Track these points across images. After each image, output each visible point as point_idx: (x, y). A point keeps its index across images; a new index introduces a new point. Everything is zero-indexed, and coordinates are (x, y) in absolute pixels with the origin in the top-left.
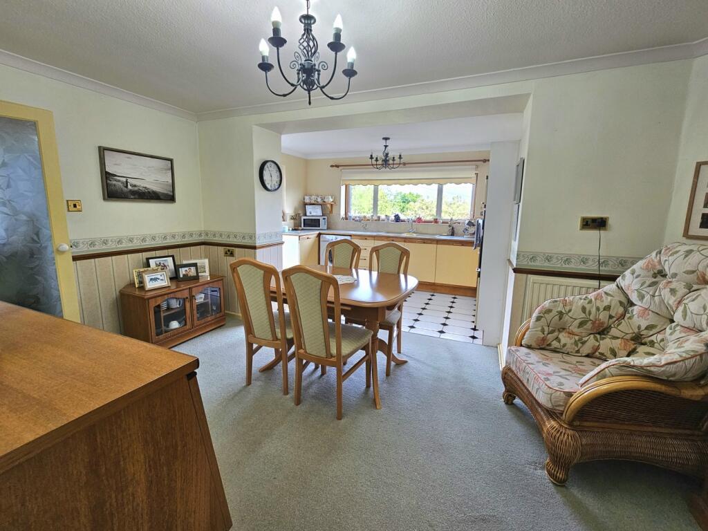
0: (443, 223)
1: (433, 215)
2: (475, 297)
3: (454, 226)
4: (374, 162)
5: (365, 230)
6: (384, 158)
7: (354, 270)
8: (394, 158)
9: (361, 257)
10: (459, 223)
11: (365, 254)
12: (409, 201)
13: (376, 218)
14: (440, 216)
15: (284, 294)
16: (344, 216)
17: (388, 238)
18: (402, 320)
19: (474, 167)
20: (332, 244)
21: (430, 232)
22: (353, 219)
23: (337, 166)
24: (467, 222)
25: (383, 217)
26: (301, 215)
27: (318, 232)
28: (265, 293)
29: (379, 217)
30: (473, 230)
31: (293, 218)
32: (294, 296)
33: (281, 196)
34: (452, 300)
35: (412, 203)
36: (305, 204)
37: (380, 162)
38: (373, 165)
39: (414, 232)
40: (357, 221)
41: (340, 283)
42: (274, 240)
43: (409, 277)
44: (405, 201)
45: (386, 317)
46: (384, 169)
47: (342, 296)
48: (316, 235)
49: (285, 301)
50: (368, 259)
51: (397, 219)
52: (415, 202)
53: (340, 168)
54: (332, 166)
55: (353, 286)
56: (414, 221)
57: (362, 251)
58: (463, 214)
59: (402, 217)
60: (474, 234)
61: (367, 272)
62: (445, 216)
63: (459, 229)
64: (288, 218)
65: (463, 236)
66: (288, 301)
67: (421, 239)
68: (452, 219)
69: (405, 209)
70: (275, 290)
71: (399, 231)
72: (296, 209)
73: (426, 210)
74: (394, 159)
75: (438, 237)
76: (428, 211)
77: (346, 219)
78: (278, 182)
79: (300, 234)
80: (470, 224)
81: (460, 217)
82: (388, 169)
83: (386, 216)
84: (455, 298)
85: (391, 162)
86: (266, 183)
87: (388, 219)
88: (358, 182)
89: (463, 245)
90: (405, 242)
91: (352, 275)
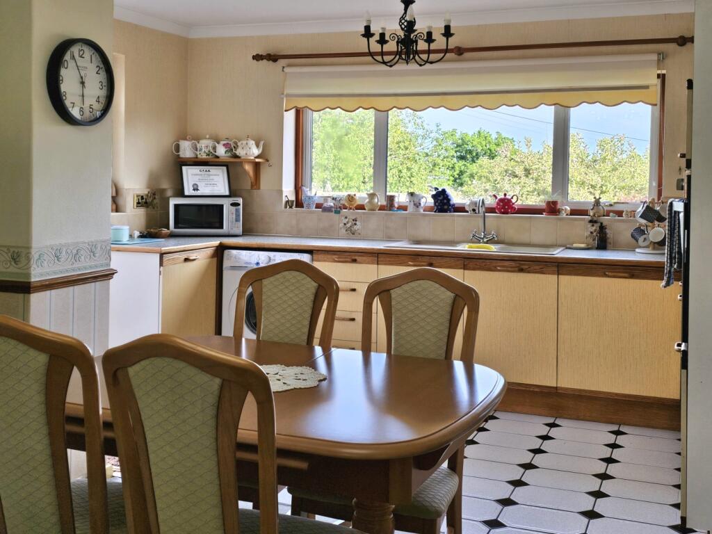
0: (573, 212)
1: (544, 192)
2: (677, 428)
3: (605, 220)
4: (376, 47)
5: (352, 234)
6: (402, 34)
7: (318, 351)
8: (429, 34)
9: (338, 314)
10: (620, 213)
11: (350, 304)
12: (477, 156)
13: (383, 202)
14: (565, 192)
15: (108, 425)
16: (292, 198)
17: (415, 256)
18: (464, 501)
19: (655, 57)
20: (256, 276)
21: (536, 238)
22: (318, 206)
23: (273, 58)
24: (640, 210)
25: (402, 198)
26: (169, 193)
27: (216, 242)
28: (49, 423)
29: (391, 199)
30: (659, 232)
31: (142, 202)
32: (137, 429)
33: (110, 140)
34: (611, 439)
35: (484, 161)
36: (180, 163)
37: (391, 46)
38: (371, 54)
39: (491, 241)
40: (328, 210)
41: (275, 386)
42: (86, 266)
43: (479, 369)
44: (466, 154)
45: (414, 493)
46: (401, 67)
47: (281, 427)
48: (210, 251)
49: (110, 448)
50: (359, 318)
51: (442, 202)
52: (492, 156)
53: (282, 62)
54: (257, 58)
55: (314, 395)
56: (491, 210)
57: (342, 296)
58: (631, 188)
59: (456, 198)
60: (662, 243)
61: (358, 355)
62: (578, 195)
63: (620, 230)
64: (129, 202)
65: (632, 249)
66: (120, 446)
67: (512, 259)
68: (597, 202)
69: (465, 178)
70: (80, 412)
71: (448, 237)
72: (153, 179)
73: (523, 179)
74: (429, 38)
75: (559, 253)
76: (530, 182)
77: (299, 204)
78: (103, 100)
79: (165, 249)
80: (651, 214)
81: (621, 196)
82: (413, 66)
83: (412, 194)
84: (618, 433)
85: (422, 45)
86: (68, 103)
87: (417, 205)
88: (332, 102)
89: (632, 276)
90: (465, 268)
91: (313, 365)
